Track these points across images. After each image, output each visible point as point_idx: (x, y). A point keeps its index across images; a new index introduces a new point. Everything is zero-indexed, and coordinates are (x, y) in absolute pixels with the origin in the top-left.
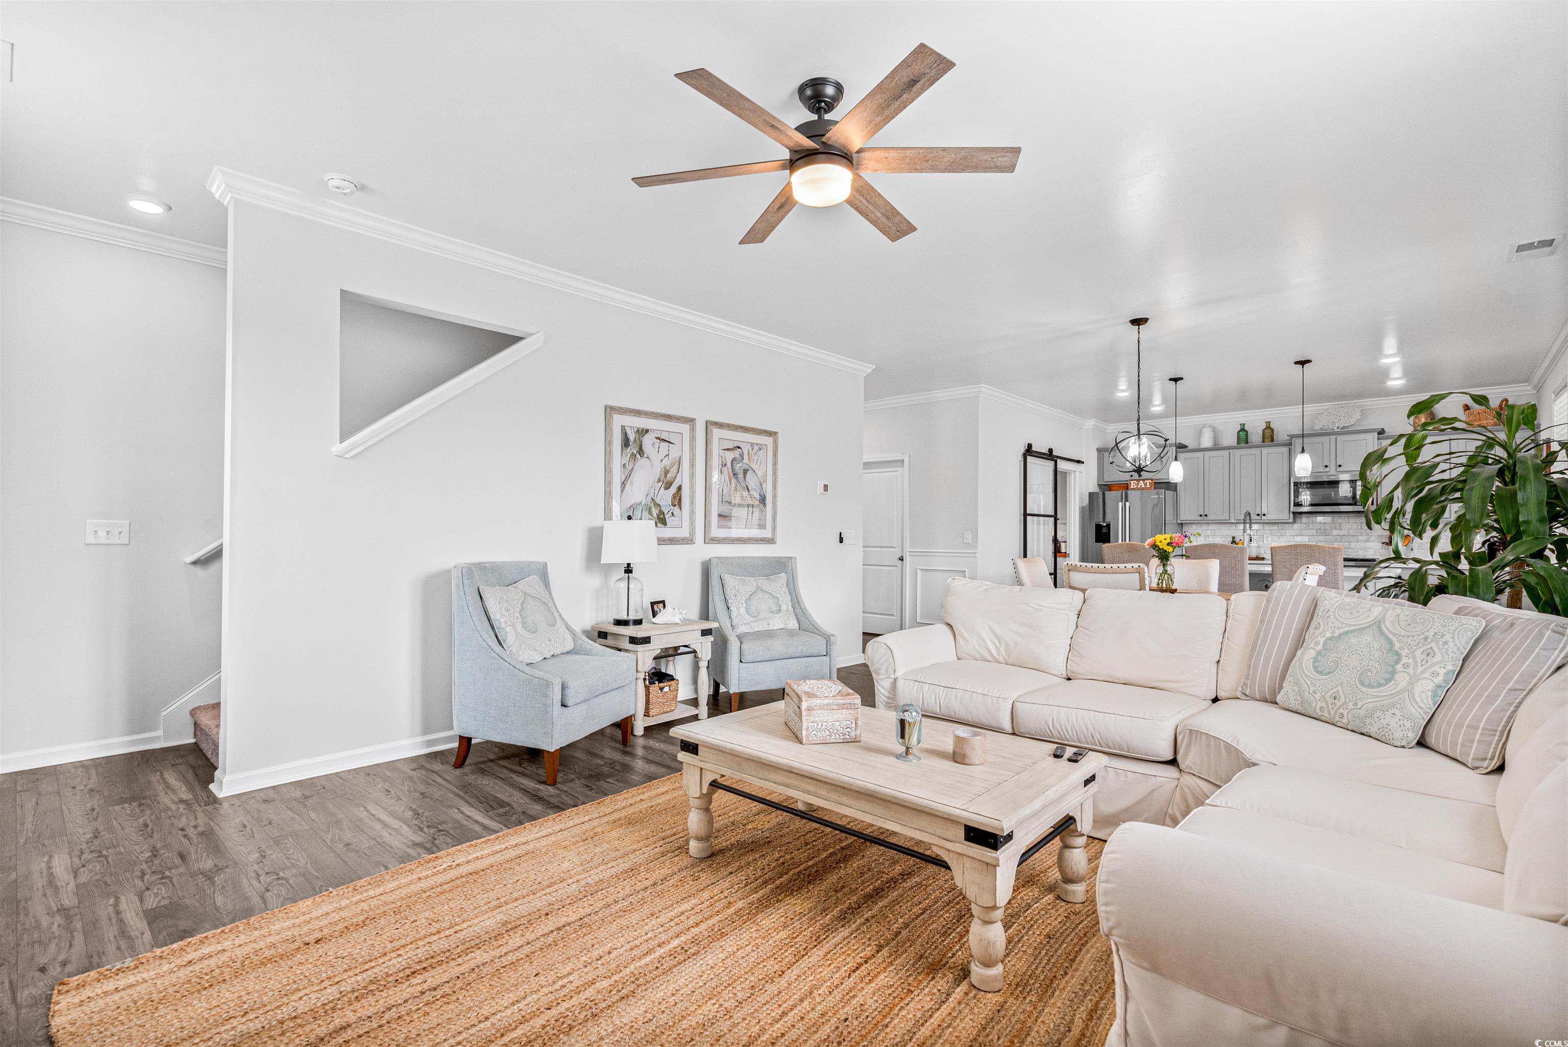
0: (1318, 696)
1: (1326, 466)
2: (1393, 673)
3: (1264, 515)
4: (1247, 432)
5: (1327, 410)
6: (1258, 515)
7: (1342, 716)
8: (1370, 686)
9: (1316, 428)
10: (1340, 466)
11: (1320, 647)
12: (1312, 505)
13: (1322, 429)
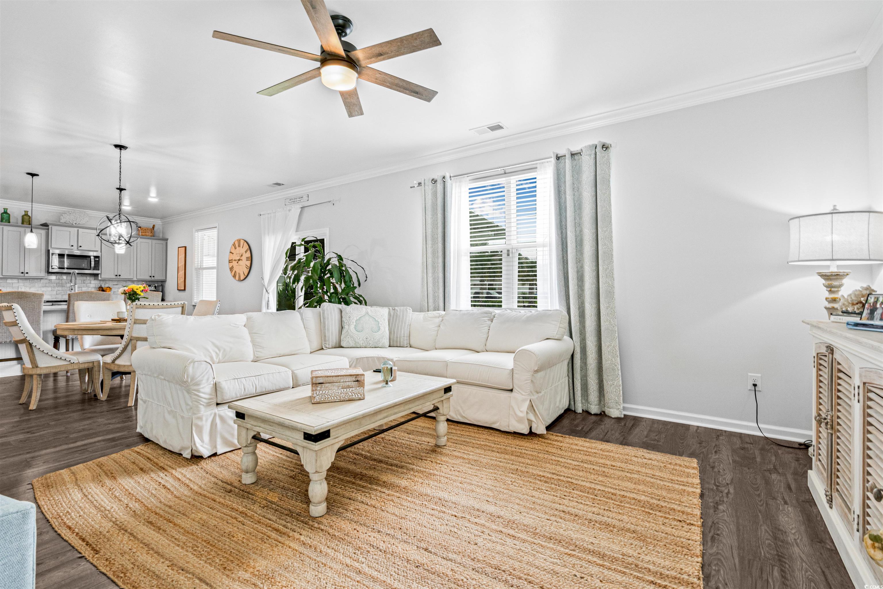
0: (361, 339)
1: (72, 246)
2: (379, 327)
3: (27, 273)
4: (9, 215)
5: (69, 212)
6: (22, 273)
7: (370, 344)
8: (375, 332)
9: (61, 221)
10: (81, 246)
11: (355, 324)
12: (59, 268)
13: (65, 223)
